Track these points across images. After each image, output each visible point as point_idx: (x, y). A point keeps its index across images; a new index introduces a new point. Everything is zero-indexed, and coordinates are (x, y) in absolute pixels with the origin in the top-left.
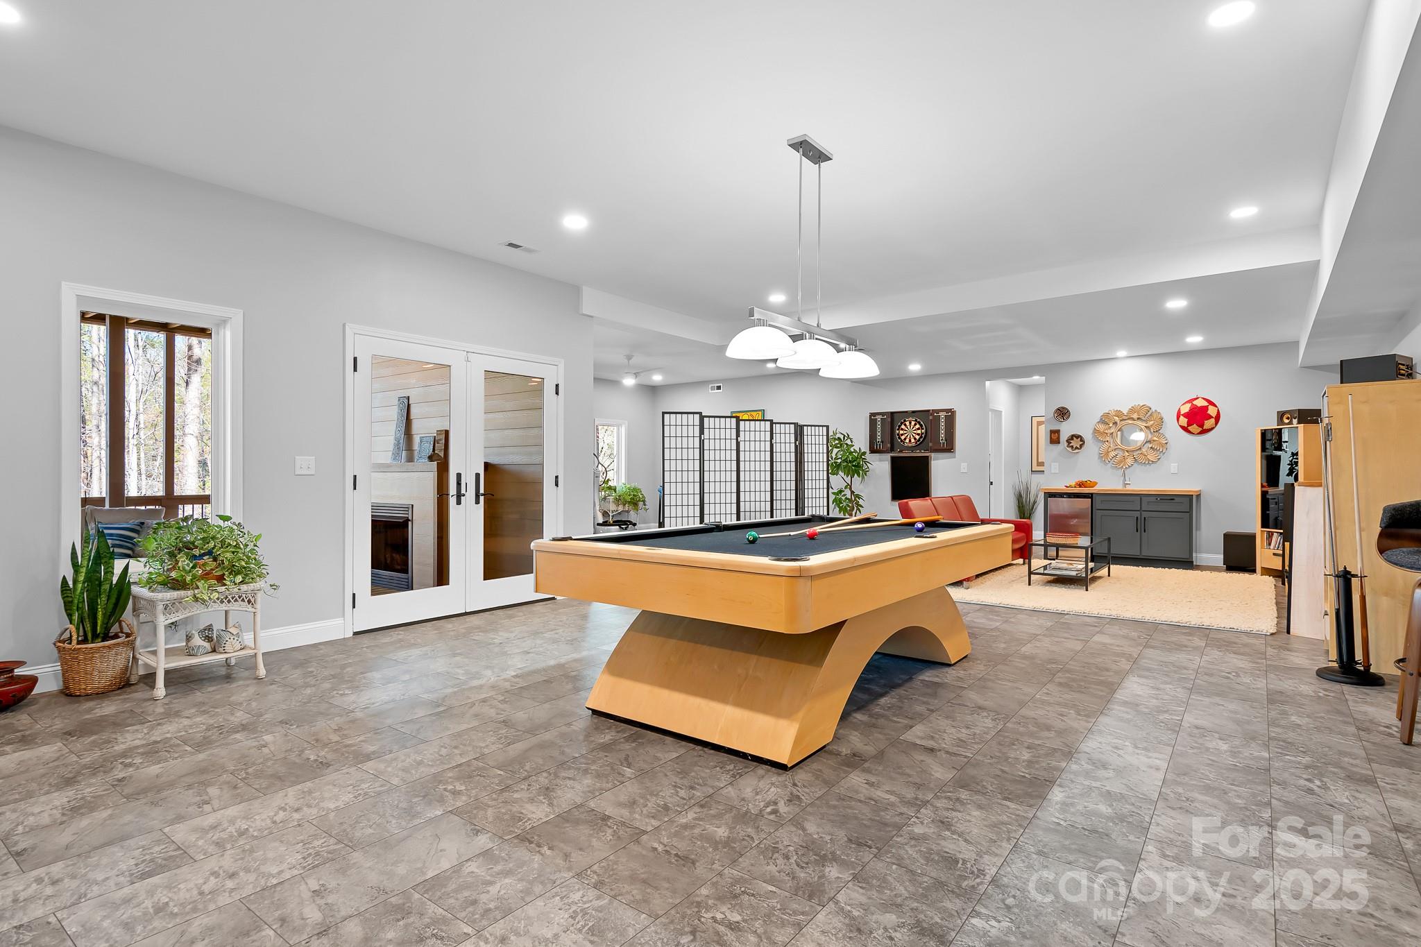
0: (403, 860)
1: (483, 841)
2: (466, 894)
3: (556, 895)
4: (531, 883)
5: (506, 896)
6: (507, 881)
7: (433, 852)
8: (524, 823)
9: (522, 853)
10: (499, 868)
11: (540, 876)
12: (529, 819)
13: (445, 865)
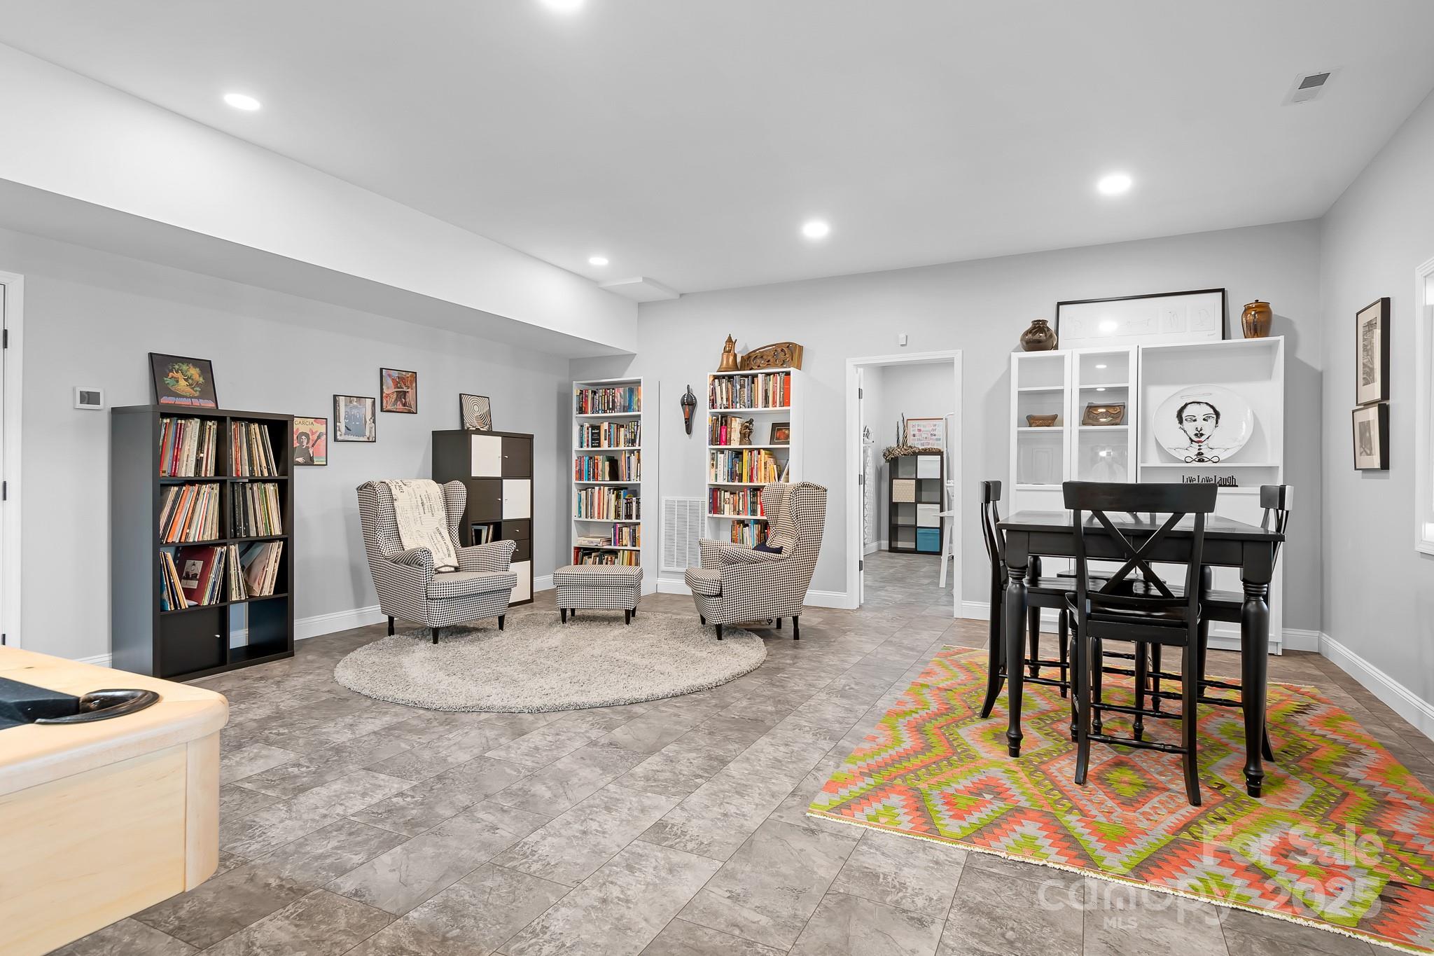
0: (432, 858)
1: (348, 885)
2: (359, 839)
3: (273, 846)
4: (296, 852)
5: (322, 840)
6: (321, 851)
7: (403, 868)
8: (295, 912)
9: (301, 877)
10: (328, 861)
11: (287, 858)
12: (287, 917)
13: (386, 858)
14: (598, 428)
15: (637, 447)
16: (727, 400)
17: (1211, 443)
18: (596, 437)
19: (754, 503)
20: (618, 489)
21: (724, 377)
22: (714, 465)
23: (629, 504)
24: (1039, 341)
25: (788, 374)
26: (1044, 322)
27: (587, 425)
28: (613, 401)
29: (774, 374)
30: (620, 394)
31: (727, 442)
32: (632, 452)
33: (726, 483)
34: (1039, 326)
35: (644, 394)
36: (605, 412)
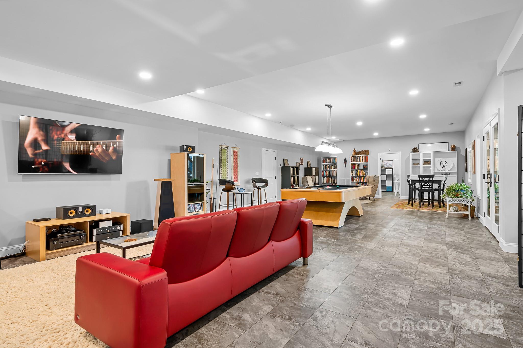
14: (327, 166)
15: (336, 169)
16: (355, 161)
17: (446, 168)
18: (326, 167)
19: (360, 179)
20: (332, 177)
21: (354, 156)
22: (352, 172)
23: (334, 180)
24: (415, 151)
25: (367, 156)
26: (416, 147)
27: (324, 165)
28: (330, 161)
29: (364, 156)
30: (332, 160)
31: (355, 168)
32: (334, 170)
33: (355, 176)
34: (415, 148)
35: (337, 159)
36: (329, 163)
